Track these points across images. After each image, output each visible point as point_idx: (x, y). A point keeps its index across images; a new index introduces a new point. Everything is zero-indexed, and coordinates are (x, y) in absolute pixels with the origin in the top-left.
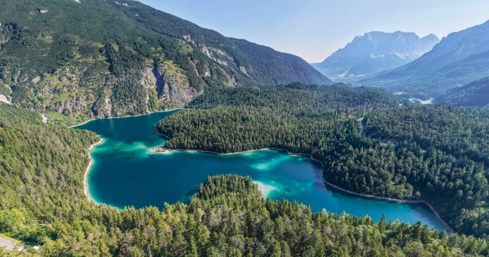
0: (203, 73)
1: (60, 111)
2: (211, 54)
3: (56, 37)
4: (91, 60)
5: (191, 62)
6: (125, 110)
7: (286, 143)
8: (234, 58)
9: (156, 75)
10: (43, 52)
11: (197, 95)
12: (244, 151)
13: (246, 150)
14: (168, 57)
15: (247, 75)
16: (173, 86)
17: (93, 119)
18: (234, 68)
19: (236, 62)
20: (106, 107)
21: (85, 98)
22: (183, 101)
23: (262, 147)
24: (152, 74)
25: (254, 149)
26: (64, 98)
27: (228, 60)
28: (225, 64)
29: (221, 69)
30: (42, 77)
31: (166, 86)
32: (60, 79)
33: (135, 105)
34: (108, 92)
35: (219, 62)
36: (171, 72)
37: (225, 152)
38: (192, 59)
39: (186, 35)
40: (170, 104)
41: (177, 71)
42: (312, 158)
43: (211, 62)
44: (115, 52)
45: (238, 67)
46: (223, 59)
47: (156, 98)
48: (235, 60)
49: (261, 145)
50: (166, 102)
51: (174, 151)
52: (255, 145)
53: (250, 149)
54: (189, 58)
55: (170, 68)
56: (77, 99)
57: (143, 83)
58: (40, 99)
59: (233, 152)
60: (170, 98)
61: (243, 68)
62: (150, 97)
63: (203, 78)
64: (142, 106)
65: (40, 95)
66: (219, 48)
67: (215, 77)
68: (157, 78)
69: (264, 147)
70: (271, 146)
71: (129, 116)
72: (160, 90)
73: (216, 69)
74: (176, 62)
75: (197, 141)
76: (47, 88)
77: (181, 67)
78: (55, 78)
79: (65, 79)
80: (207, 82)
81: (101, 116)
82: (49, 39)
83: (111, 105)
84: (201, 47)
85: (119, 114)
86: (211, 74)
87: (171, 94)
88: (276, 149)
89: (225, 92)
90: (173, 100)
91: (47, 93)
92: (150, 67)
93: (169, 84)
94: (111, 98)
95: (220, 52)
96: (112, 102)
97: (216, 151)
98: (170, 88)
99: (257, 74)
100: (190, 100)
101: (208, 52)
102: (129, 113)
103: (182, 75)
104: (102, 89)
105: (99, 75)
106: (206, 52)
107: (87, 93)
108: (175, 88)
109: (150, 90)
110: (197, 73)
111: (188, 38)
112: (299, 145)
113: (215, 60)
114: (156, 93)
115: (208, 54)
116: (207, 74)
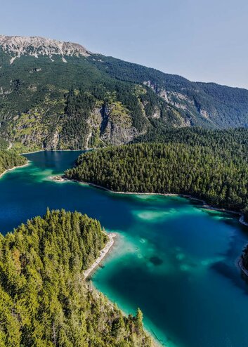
0: (151, 114)
1: (23, 142)
2: (169, 98)
3: (39, 87)
4: (55, 102)
5: (140, 103)
6: (67, 145)
7: (204, 190)
8: (195, 102)
9: (103, 116)
10: (27, 98)
11: (138, 134)
12: (141, 192)
13: (144, 191)
14: (118, 99)
15: (208, 119)
16: (115, 125)
17: (42, 150)
18: (193, 112)
19: (197, 106)
20: (54, 141)
21: (41, 132)
22: (122, 140)
23: (167, 191)
24: (100, 114)
25: (156, 192)
26: (27, 131)
27: (188, 104)
28: (183, 107)
29: (175, 112)
30: (20, 115)
31: (109, 125)
32: (29, 117)
33: (77, 141)
34: (59, 129)
35: (177, 106)
36: (116, 112)
37: (115, 189)
38: (141, 101)
39: (147, 81)
40: (109, 143)
41: (122, 111)
42: (241, 220)
43: (164, 104)
44: (74, 95)
45: (199, 110)
46: (182, 103)
47: (98, 136)
48: (196, 104)
49: (167, 189)
50: (106, 140)
51: (69, 180)
52: (158, 187)
53: (150, 192)
54: (139, 99)
55: (117, 108)
56: (36, 134)
57: (88, 122)
58: (14, 132)
59: (125, 191)
60: (111, 137)
61: (205, 112)
62: (93, 135)
63: (150, 120)
64: (82, 142)
65: (15, 129)
66: (180, 92)
67: (165, 119)
68: (103, 118)
69: (172, 192)
70: (182, 192)
71: (70, 150)
72: (103, 129)
73: (168, 112)
74: (124, 103)
75: (93, 173)
76: (20, 124)
77: (127, 108)
78: (27, 116)
79: (33, 117)
80: (152, 123)
81: (48, 149)
82: (34, 89)
83: (58, 140)
84: (160, 91)
85: (61, 147)
86: (161, 116)
87: (112, 133)
88: (187, 198)
89: (167, 132)
90: (113, 139)
91: (19, 128)
92: (98, 107)
93: (112, 123)
94: (59, 133)
95: (180, 96)
96: (60, 137)
97: (106, 187)
98: (112, 127)
99: (221, 119)
100: (130, 140)
101: (166, 96)
102: (69, 148)
103: (127, 115)
104: (55, 126)
105: (56, 114)
106: (164, 96)
107: (44, 129)
108: (117, 127)
109: (94, 128)
110: (144, 114)
111: (147, 84)
112: (223, 196)
113: (173, 104)
114: (100, 131)
115: (166, 99)
116: (156, 115)
